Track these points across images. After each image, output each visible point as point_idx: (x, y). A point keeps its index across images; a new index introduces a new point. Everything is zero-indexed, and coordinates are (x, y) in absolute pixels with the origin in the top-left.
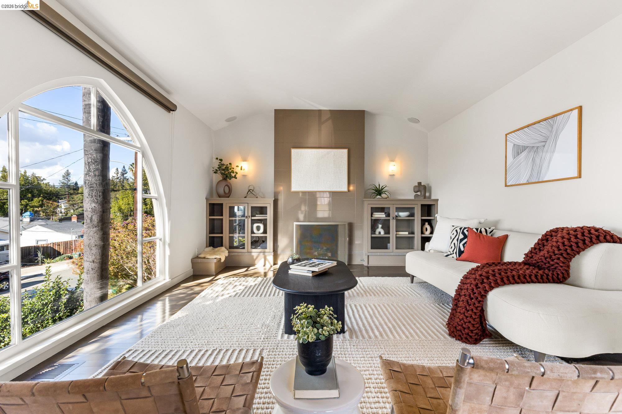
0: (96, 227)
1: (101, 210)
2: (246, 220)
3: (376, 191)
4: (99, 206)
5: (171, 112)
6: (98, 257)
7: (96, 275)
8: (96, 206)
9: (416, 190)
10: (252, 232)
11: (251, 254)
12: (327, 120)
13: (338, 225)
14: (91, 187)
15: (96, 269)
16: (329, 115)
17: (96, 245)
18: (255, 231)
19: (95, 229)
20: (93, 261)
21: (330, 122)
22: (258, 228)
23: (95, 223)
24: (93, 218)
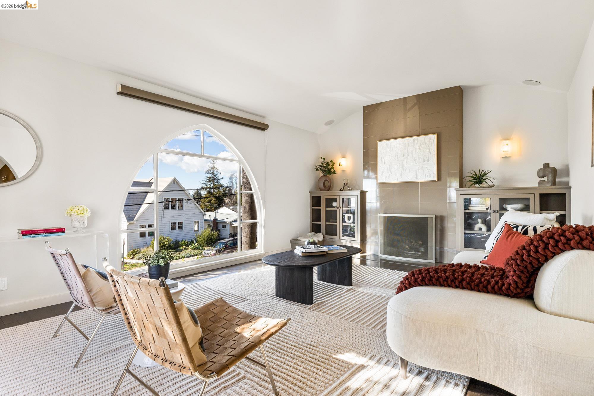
0: (247, 213)
1: (250, 201)
2: (338, 210)
3: (475, 179)
4: (249, 199)
5: (265, 130)
6: (249, 234)
7: (247, 246)
8: (247, 199)
9: (541, 175)
10: (344, 221)
11: (340, 241)
12: (413, 107)
13: (427, 218)
14: (245, 186)
15: (248, 242)
16: (415, 101)
17: (247, 226)
18: (346, 220)
19: (247, 214)
20: (246, 236)
21: (416, 108)
22: (349, 218)
23: (247, 210)
24: (246, 207)
